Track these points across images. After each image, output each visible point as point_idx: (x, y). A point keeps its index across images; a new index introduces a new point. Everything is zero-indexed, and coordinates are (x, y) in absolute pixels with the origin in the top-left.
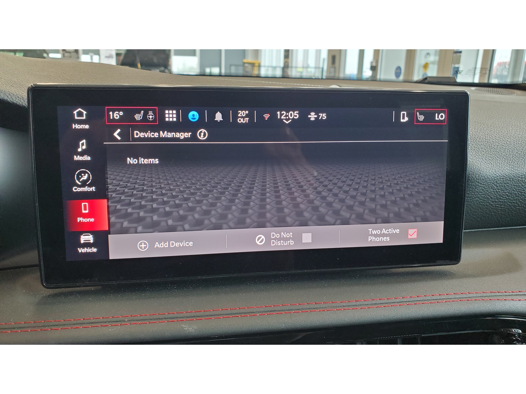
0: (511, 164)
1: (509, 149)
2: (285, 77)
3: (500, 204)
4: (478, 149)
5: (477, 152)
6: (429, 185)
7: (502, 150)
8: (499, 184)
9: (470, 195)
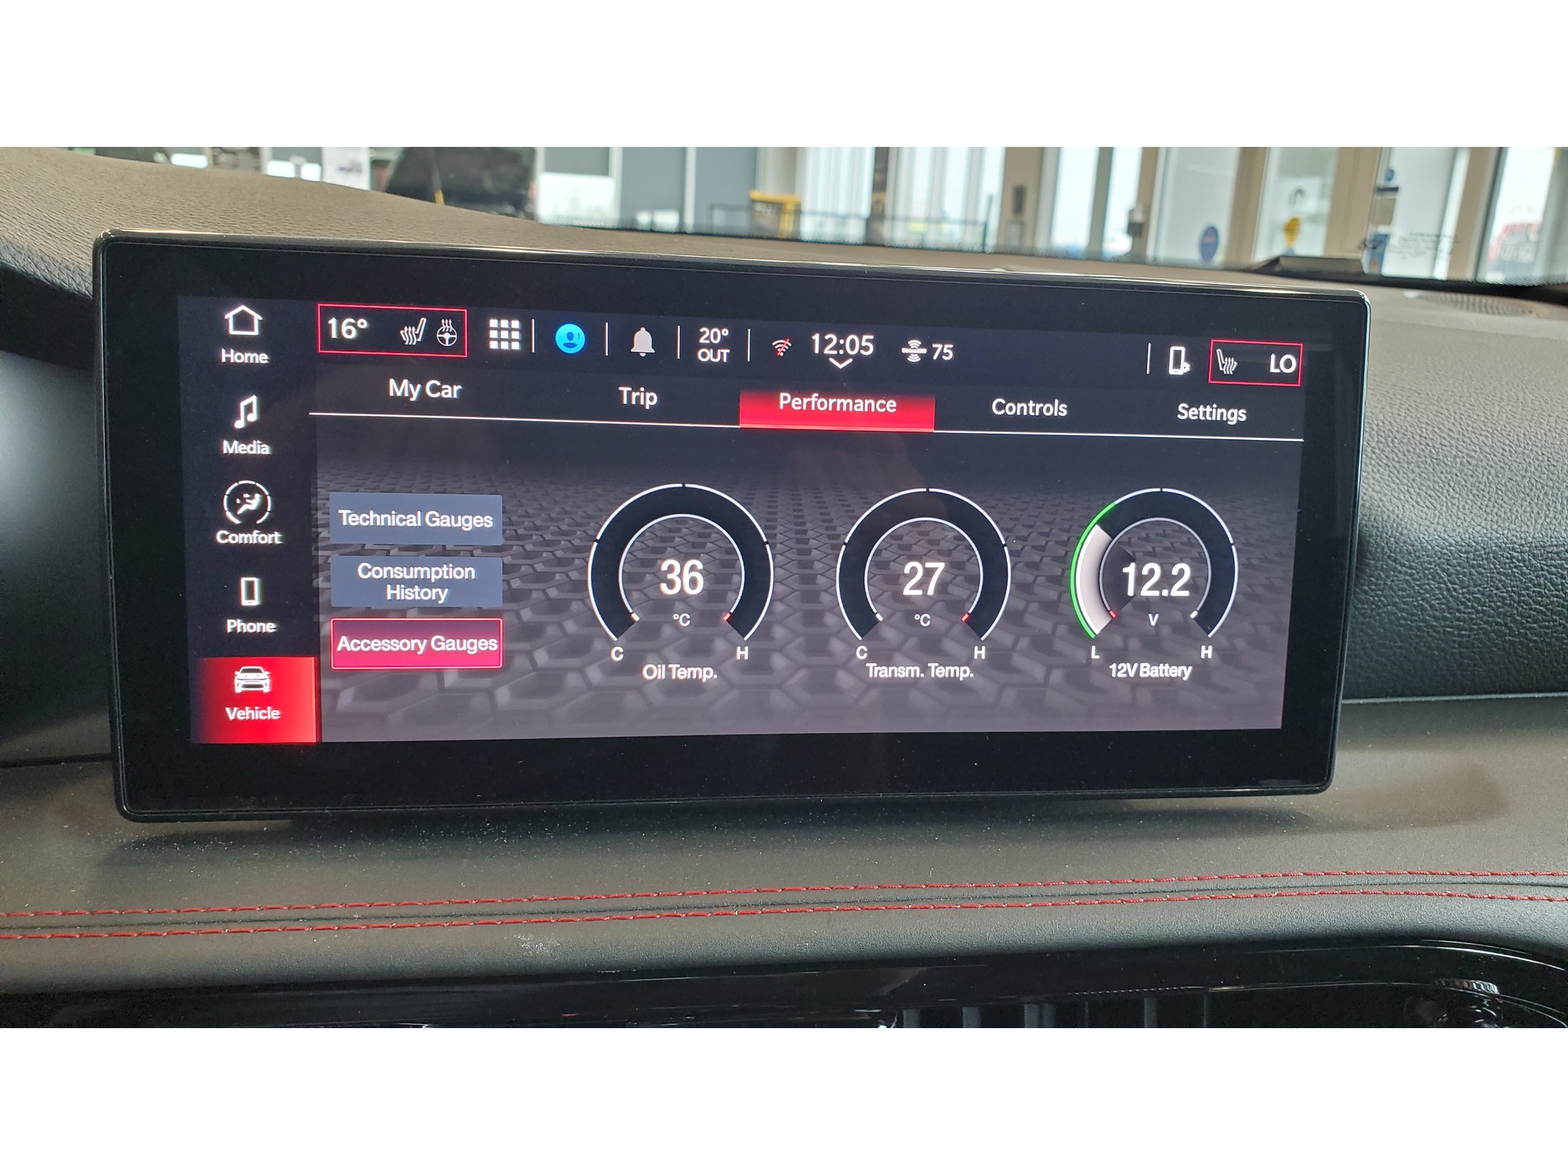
0: (1492, 511)
1: (1488, 468)
2: (871, 242)
3: (1458, 628)
4: (1397, 465)
5: (1396, 472)
7: (1466, 470)
8: (1456, 566)
9: (1371, 596)
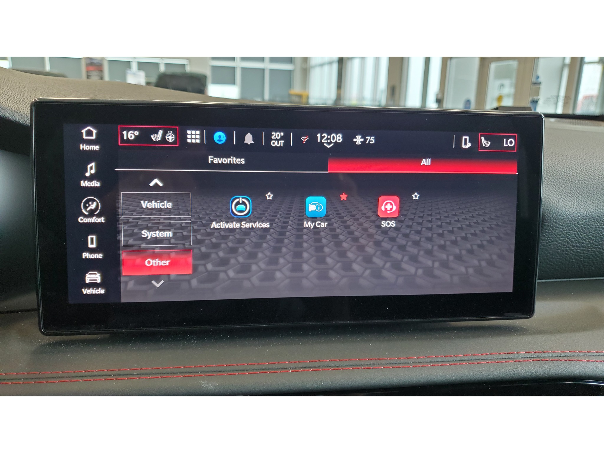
0: (595, 202)
1: (593, 185)
3: (583, 250)
4: (555, 184)
5: (555, 187)
6: (495, 223)
7: (584, 186)
8: (581, 225)
9: (546, 237)
